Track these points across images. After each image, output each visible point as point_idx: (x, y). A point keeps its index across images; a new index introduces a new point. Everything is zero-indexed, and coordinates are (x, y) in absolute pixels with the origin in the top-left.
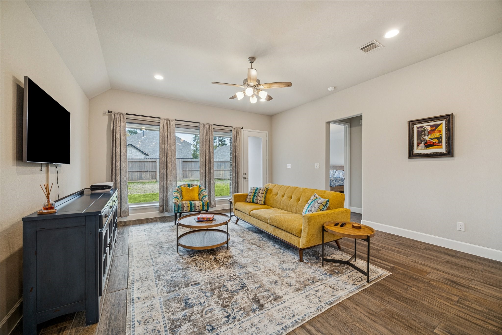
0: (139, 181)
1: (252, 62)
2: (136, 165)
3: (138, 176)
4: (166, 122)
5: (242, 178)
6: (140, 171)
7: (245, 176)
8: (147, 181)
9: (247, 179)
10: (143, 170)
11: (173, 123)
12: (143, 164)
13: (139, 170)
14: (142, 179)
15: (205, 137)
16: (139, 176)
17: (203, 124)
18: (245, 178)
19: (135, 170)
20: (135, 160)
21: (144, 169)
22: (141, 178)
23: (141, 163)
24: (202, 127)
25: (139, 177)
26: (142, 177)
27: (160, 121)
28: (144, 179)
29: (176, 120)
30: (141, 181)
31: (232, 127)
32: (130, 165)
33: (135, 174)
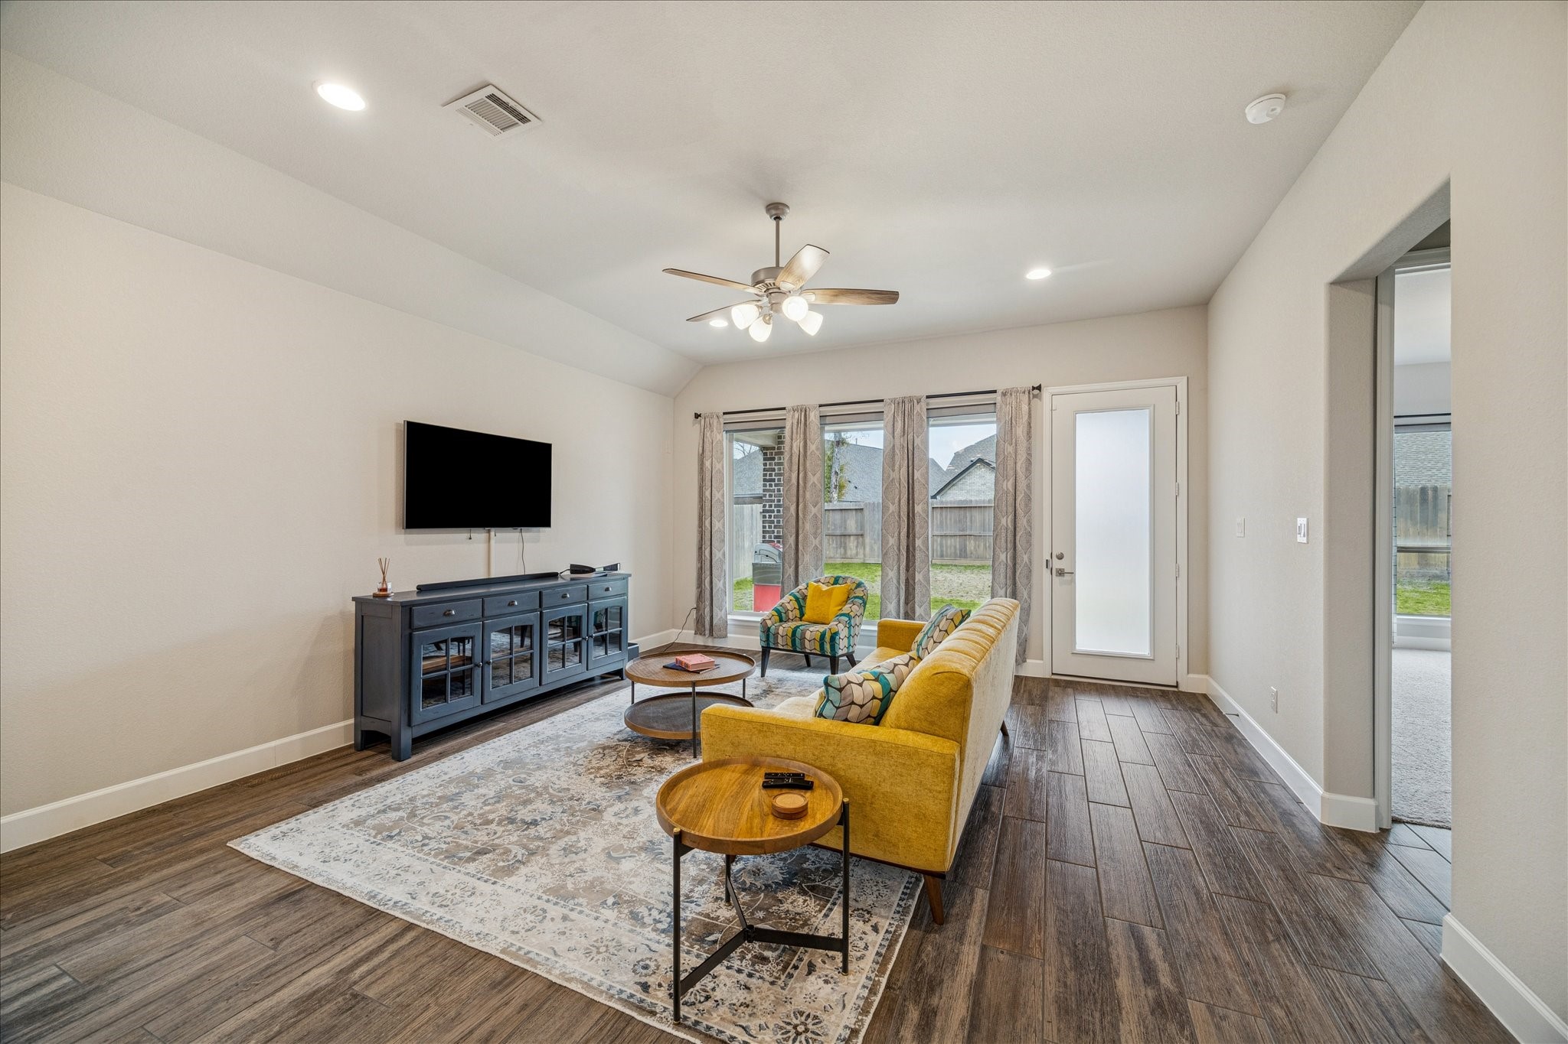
0: (956, 562)
1: (778, 218)
2: (951, 519)
3: (955, 547)
4: (796, 416)
5: (1046, 573)
6: (961, 533)
7: (1057, 564)
8: (978, 563)
9: (1067, 577)
10: (967, 533)
11: (814, 417)
12: (968, 515)
13: (958, 533)
14: (966, 557)
15: (898, 442)
16: (958, 546)
17: (893, 401)
18: (1061, 573)
19: (948, 532)
20: (949, 506)
21: (971, 530)
22: (963, 553)
23: (962, 512)
24: (889, 411)
25: (958, 552)
26: (965, 551)
27: (785, 415)
28: (971, 557)
29: (820, 406)
30: (964, 562)
31: (995, 392)
32: (937, 518)
33: (949, 542)
